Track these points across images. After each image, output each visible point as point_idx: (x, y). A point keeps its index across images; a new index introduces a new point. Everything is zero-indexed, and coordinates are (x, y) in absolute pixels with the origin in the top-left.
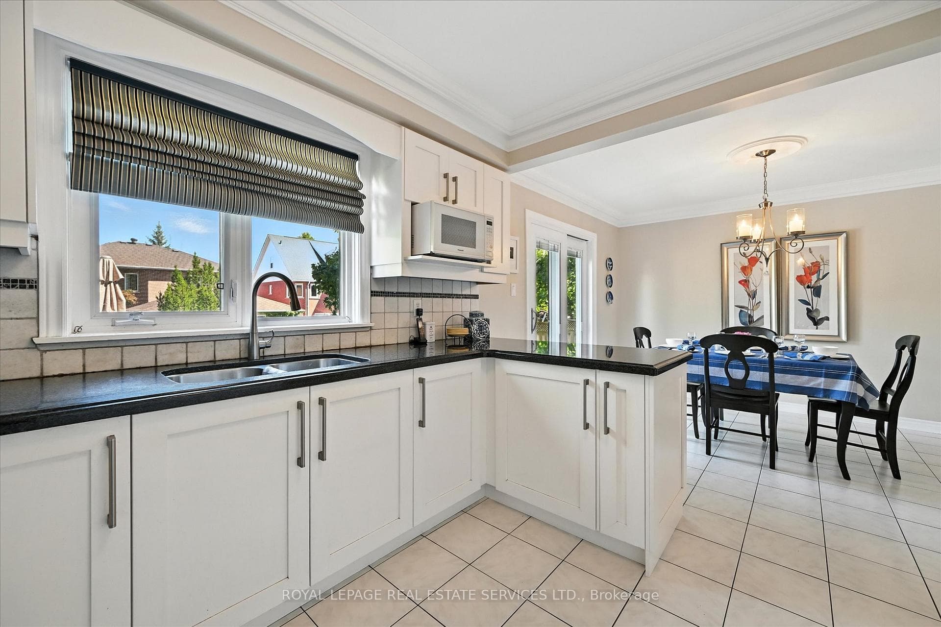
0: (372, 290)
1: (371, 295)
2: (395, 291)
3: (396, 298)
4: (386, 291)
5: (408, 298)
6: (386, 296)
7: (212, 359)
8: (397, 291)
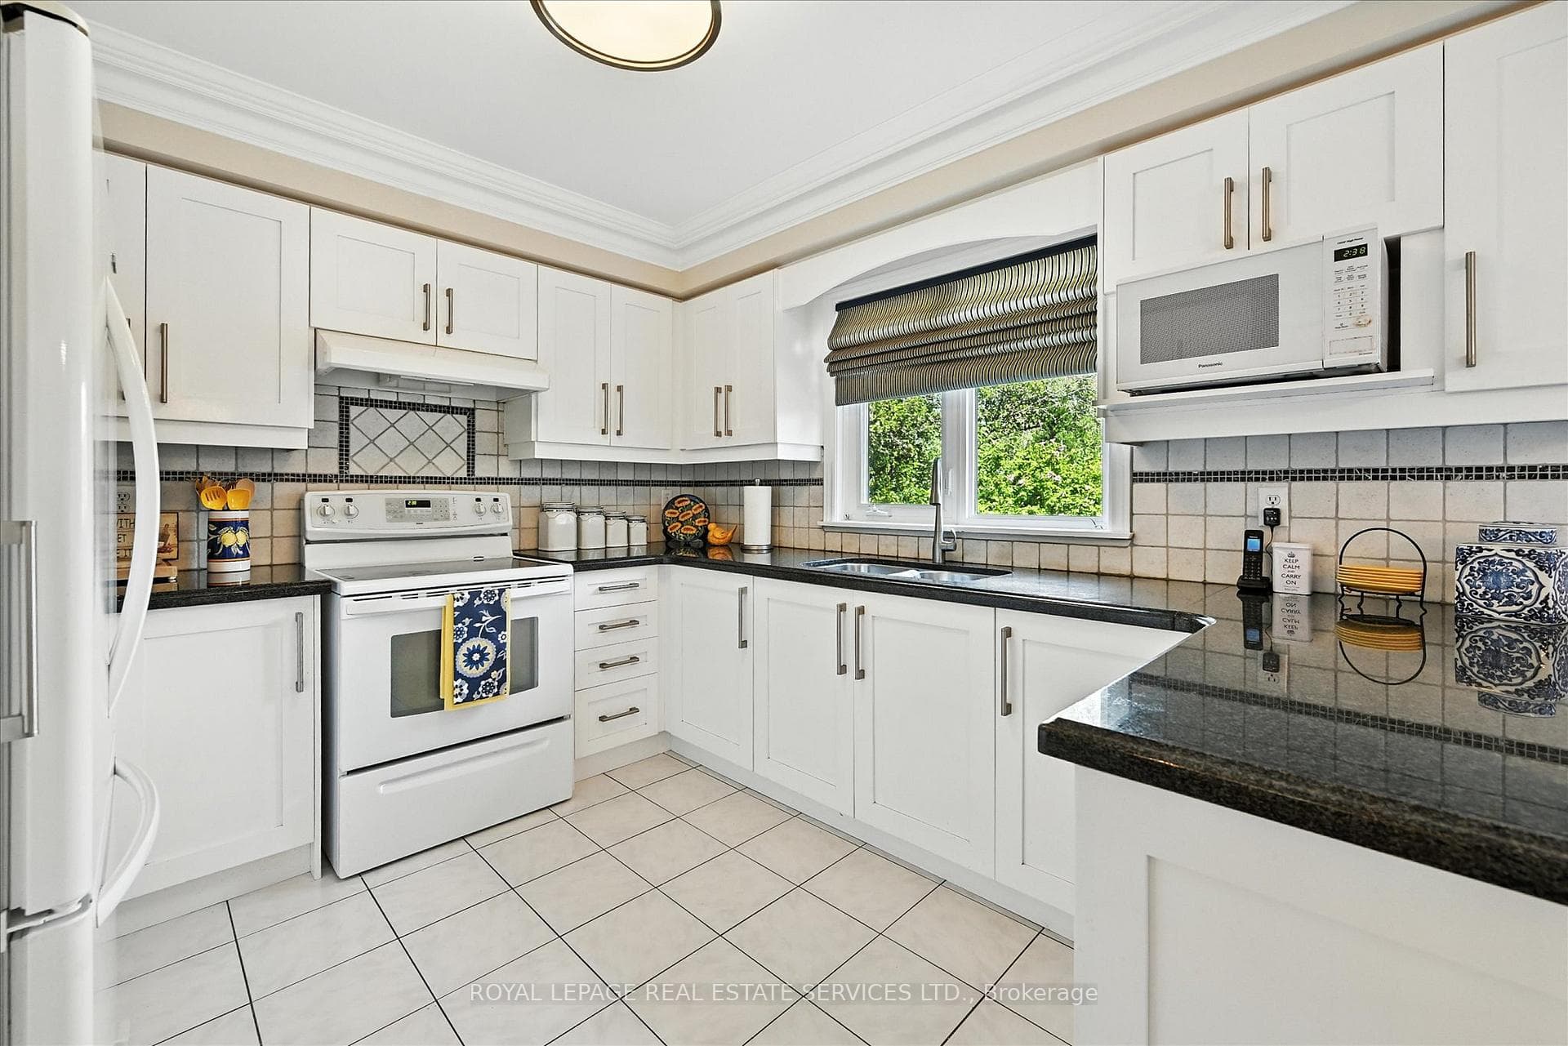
0: (1136, 470)
1: (1133, 481)
2: (1196, 467)
3: (1199, 485)
4: (1170, 470)
5: (1241, 485)
6: (1171, 481)
7: (916, 556)
8: (1201, 469)
